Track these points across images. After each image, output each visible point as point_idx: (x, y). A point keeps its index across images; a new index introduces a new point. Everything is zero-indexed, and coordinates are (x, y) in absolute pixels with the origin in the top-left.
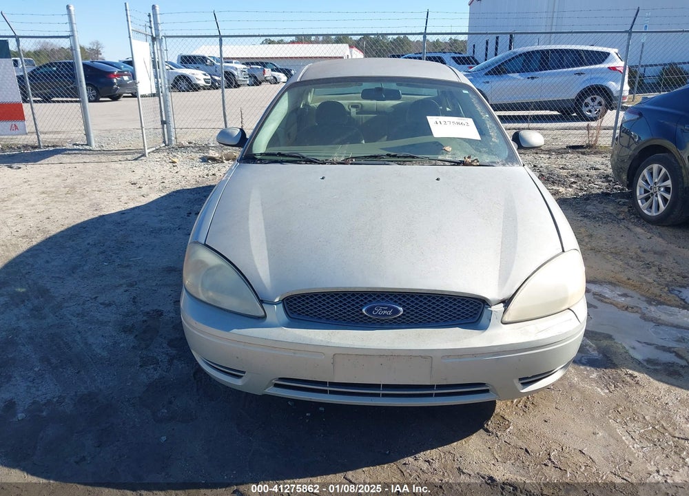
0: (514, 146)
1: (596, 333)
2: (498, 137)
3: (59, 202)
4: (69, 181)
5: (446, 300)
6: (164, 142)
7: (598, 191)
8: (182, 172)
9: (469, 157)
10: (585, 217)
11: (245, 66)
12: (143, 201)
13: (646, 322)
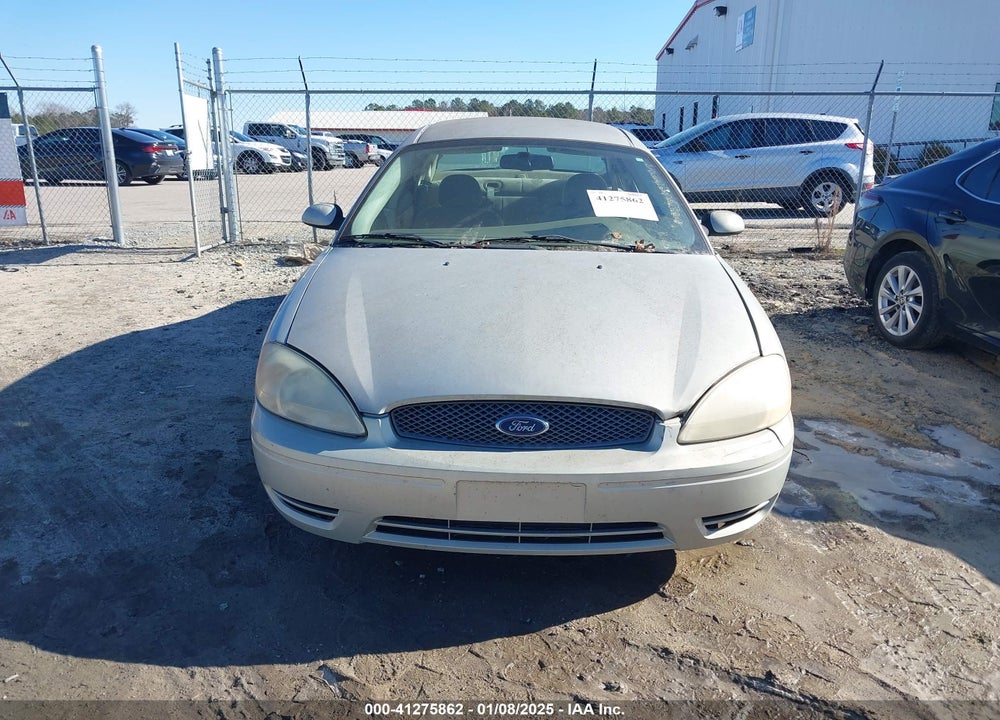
0: (704, 231)
1: (817, 480)
2: (681, 218)
3: (74, 314)
4: (89, 288)
5: (606, 413)
6: (225, 238)
7: (828, 306)
8: (250, 278)
9: (642, 242)
10: (809, 338)
11: (340, 140)
12: (195, 314)
13: (884, 468)
